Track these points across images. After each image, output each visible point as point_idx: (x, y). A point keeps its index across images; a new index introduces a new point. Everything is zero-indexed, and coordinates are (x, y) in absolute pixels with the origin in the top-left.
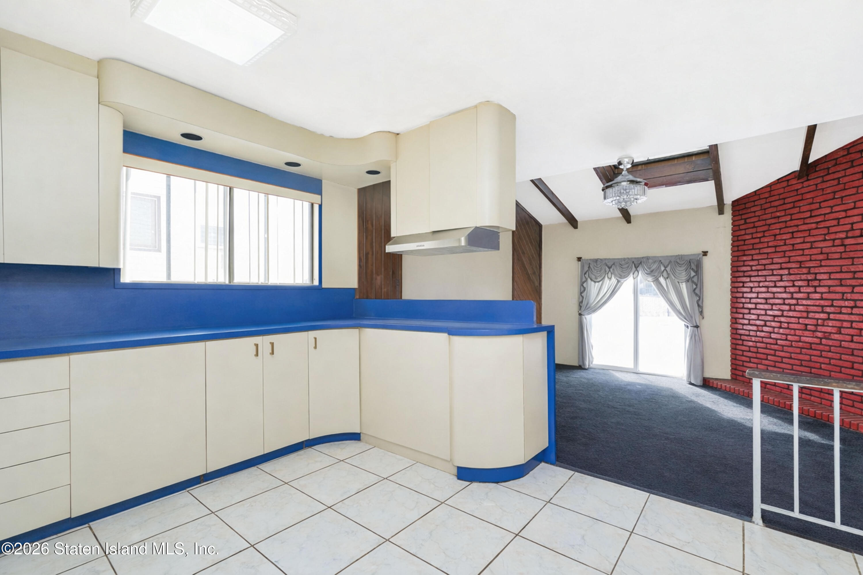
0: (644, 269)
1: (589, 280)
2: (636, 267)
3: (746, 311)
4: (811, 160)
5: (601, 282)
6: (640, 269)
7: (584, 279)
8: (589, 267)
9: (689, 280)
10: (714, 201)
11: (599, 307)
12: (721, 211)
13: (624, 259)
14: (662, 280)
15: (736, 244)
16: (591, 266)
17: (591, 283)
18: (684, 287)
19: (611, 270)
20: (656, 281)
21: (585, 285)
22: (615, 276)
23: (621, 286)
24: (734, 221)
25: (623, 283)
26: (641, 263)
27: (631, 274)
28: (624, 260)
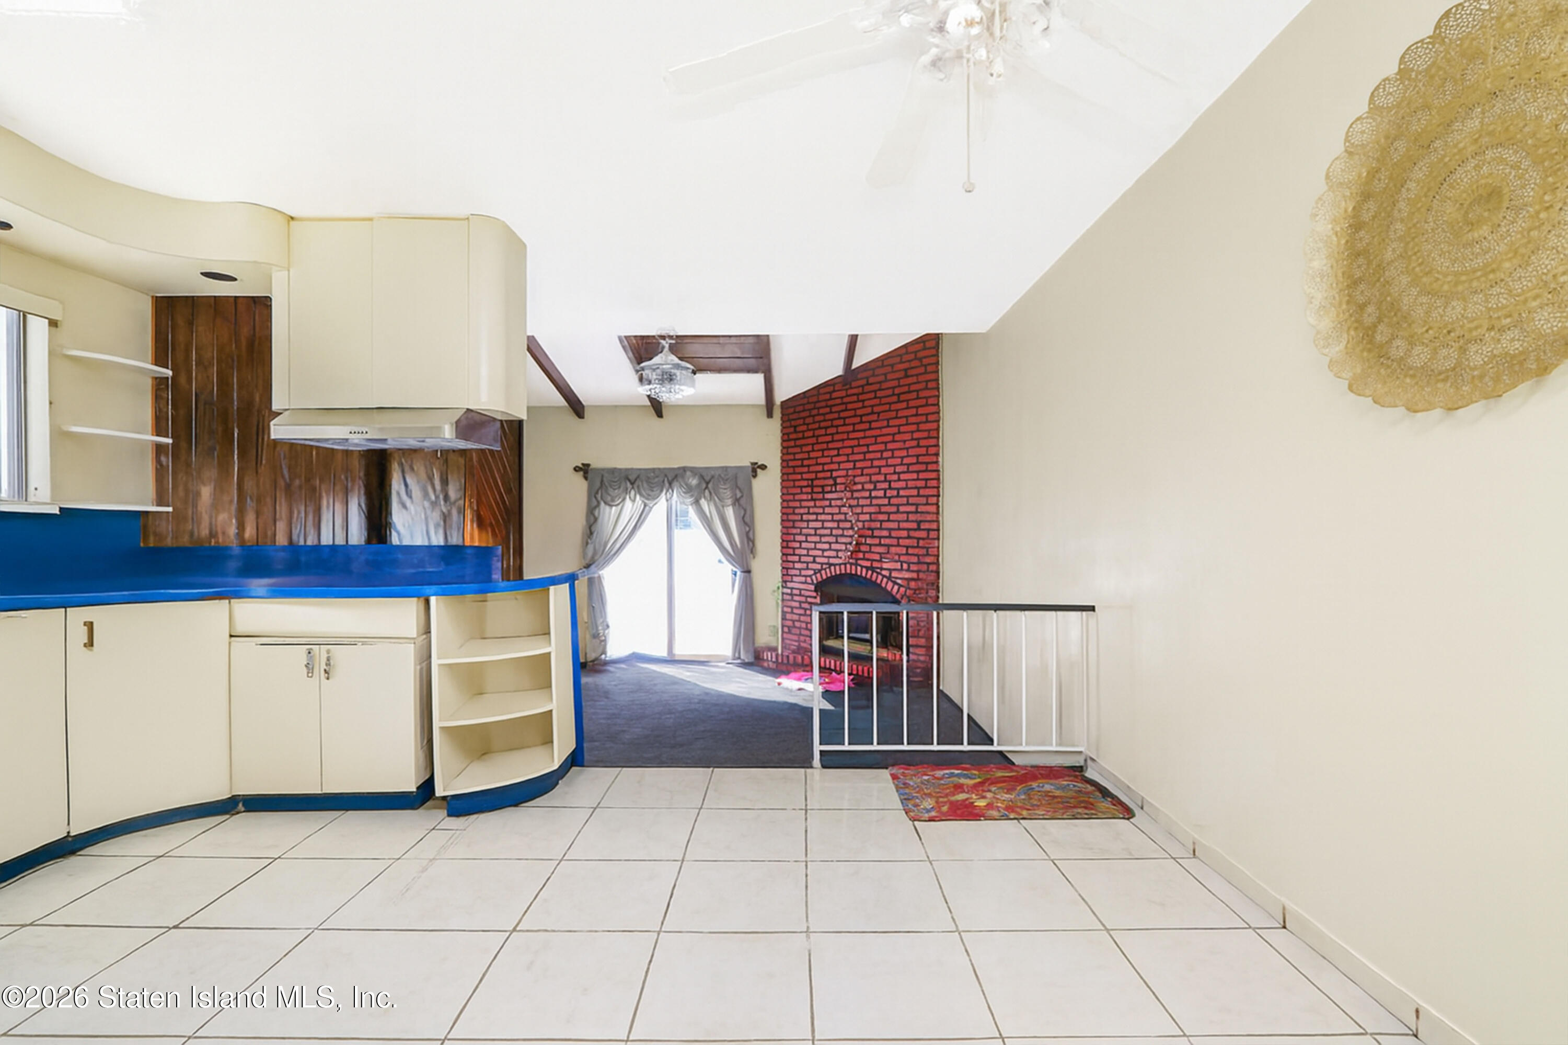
0: (681, 486)
1: (602, 504)
2: (670, 484)
3: (797, 545)
4: (854, 367)
5: (620, 507)
6: (676, 485)
7: (594, 503)
8: (602, 481)
9: (736, 502)
10: (761, 399)
11: (615, 554)
12: (770, 414)
13: (653, 470)
14: (703, 502)
15: (786, 457)
16: (605, 479)
17: (604, 509)
18: (730, 513)
19: (635, 486)
20: (697, 502)
21: (596, 513)
22: (641, 495)
23: (650, 511)
24: (783, 428)
25: (651, 508)
26: (676, 476)
27: (663, 494)
28: (654, 472)
